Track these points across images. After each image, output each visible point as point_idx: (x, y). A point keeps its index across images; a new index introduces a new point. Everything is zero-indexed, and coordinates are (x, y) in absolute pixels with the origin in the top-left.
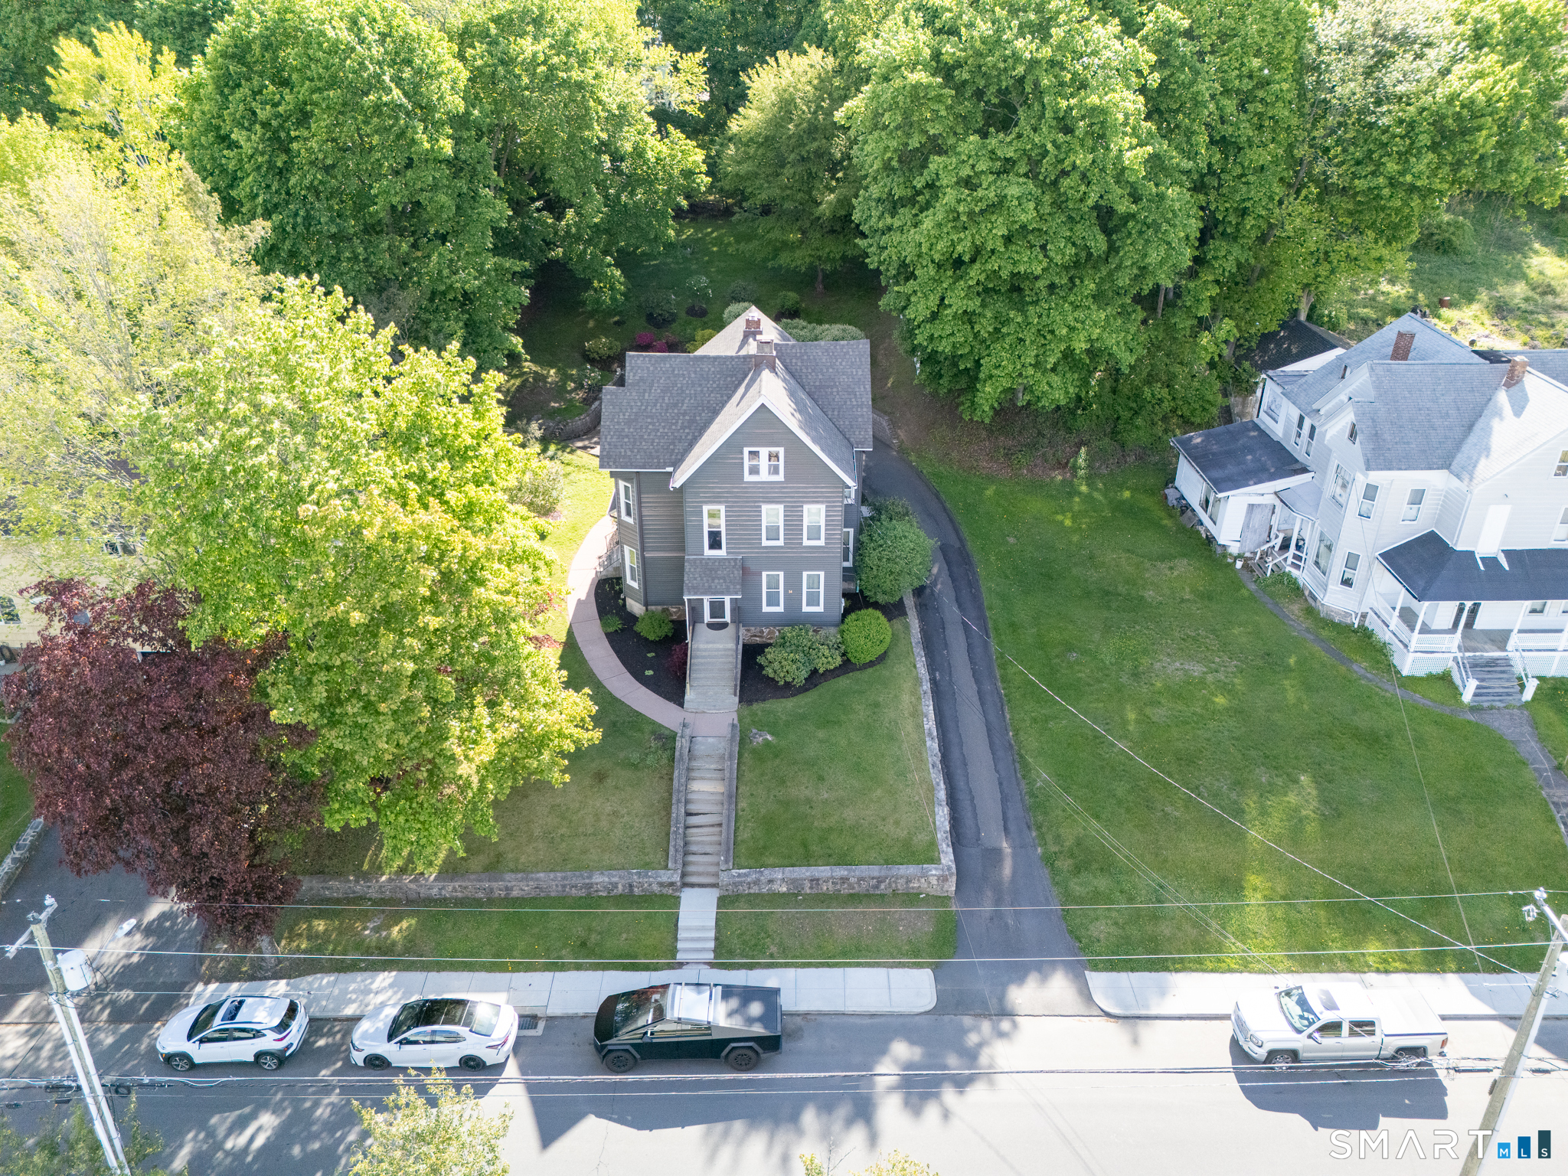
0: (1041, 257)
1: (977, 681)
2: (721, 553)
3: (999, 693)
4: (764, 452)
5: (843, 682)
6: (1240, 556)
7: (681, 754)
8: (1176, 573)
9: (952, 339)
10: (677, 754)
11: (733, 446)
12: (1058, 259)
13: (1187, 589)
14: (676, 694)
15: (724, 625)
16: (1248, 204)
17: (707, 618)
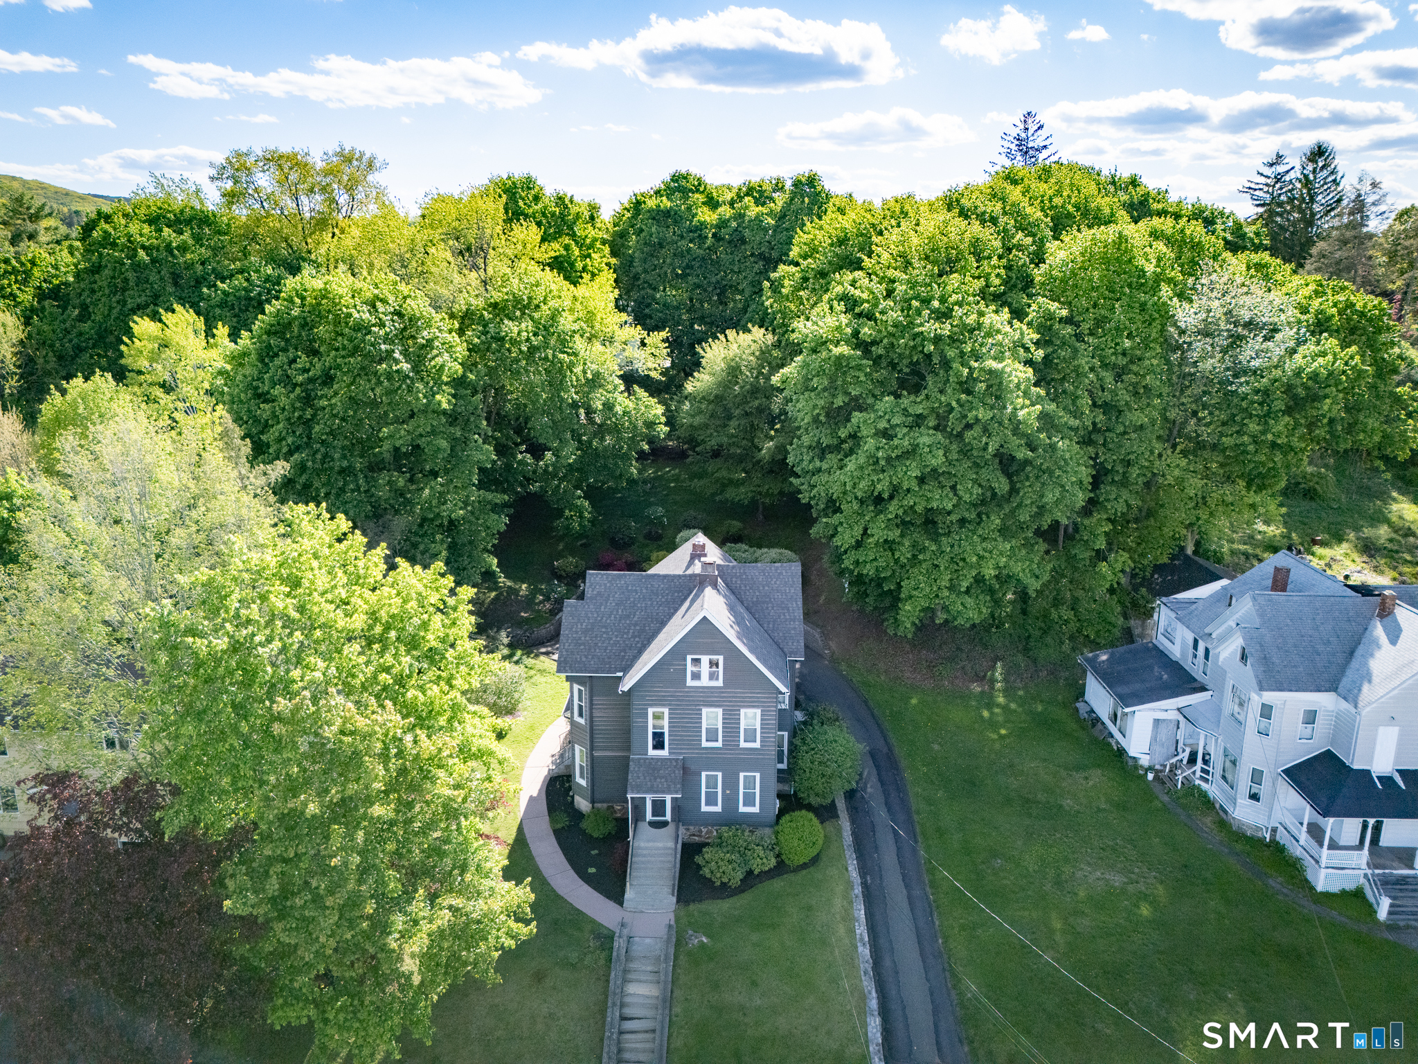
0: (951, 495)
1: (907, 886)
2: (664, 753)
3: (928, 898)
4: (705, 659)
5: (777, 884)
6: (1151, 768)
7: (618, 956)
8: (1091, 783)
9: (875, 564)
10: (615, 954)
11: (677, 654)
12: (967, 497)
13: (1103, 799)
14: (617, 896)
15: (665, 824)
16: (1132, 457)
17: (649, 816)
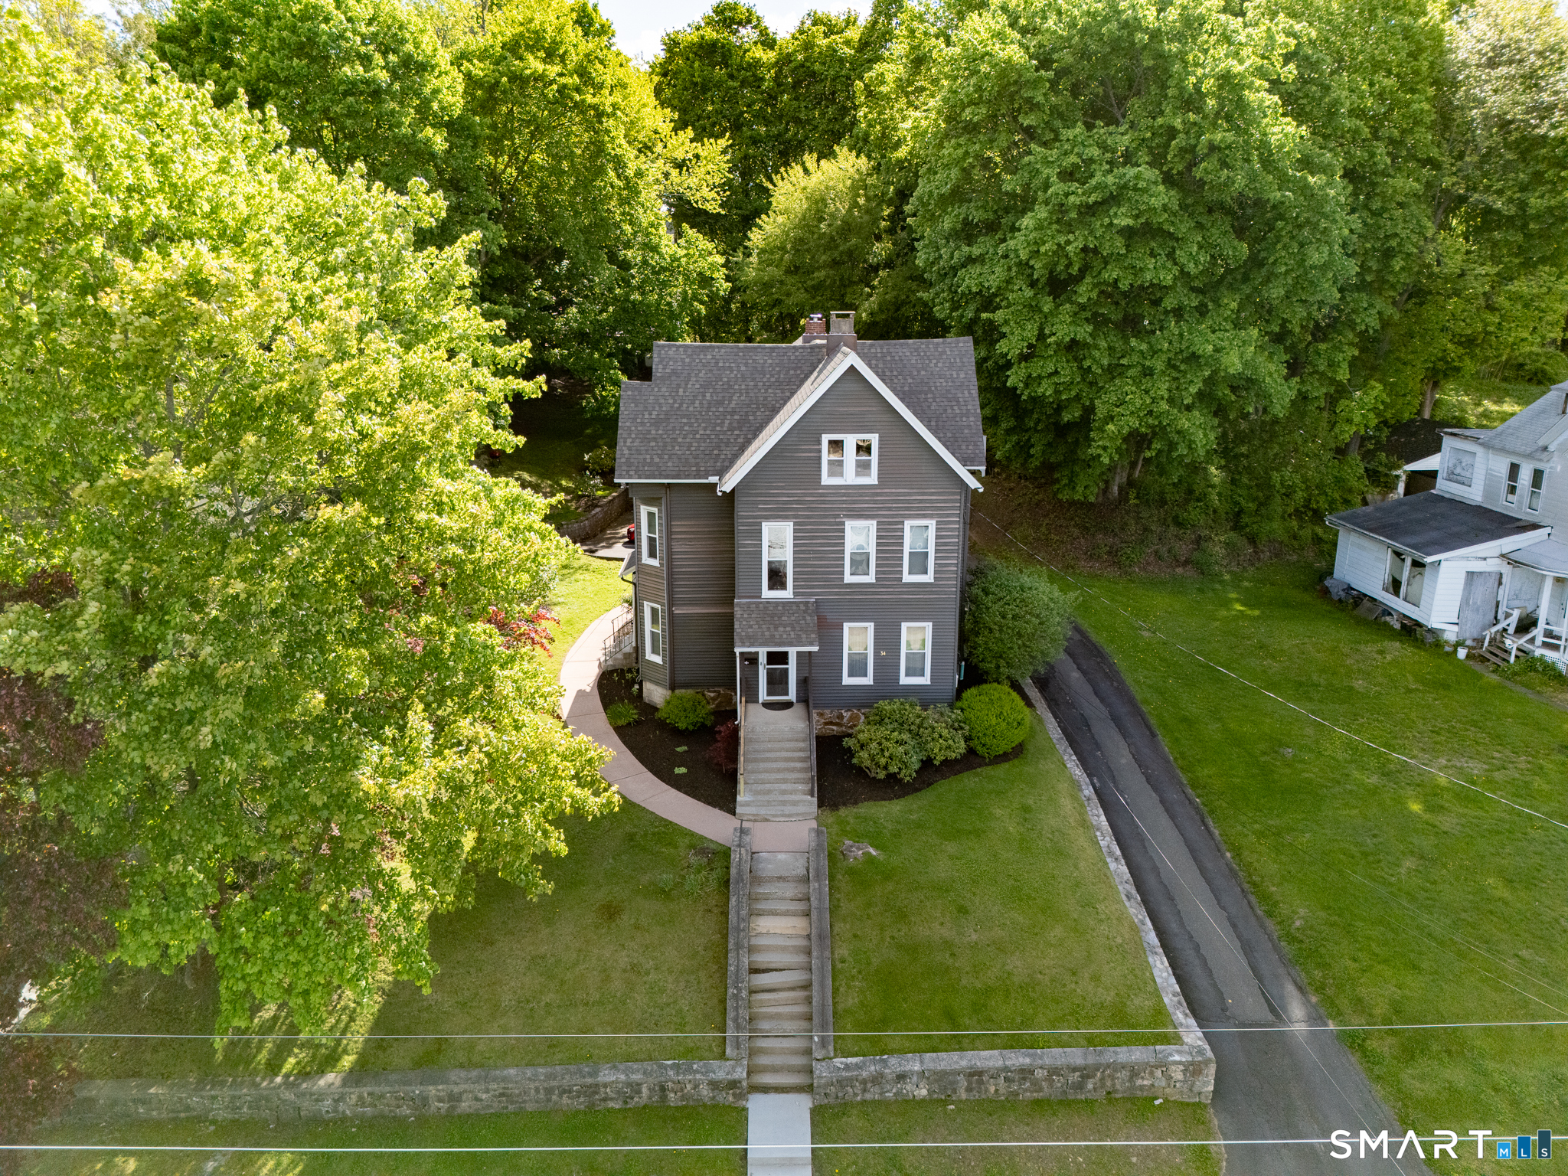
0: (1169, 265)
1: (1155, 789)
2: (787, 594)
3: (1191, 802)
4: (850, 441)
5: (969, 781)
6: (1459, 644)
7: (740, 872)
8: (1389, 658)
9: (1056, 379)
10: (733, 871)
11: (806, 431)
12: (1191, 267)
13: (1410, 677)
14: (724, 799)
15: (788, 705)
16: (1394, 243)
17: (763, 695)
